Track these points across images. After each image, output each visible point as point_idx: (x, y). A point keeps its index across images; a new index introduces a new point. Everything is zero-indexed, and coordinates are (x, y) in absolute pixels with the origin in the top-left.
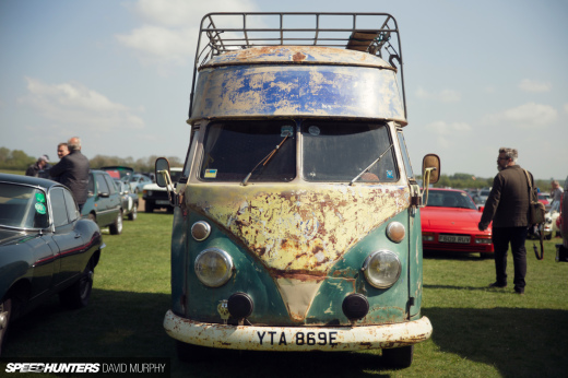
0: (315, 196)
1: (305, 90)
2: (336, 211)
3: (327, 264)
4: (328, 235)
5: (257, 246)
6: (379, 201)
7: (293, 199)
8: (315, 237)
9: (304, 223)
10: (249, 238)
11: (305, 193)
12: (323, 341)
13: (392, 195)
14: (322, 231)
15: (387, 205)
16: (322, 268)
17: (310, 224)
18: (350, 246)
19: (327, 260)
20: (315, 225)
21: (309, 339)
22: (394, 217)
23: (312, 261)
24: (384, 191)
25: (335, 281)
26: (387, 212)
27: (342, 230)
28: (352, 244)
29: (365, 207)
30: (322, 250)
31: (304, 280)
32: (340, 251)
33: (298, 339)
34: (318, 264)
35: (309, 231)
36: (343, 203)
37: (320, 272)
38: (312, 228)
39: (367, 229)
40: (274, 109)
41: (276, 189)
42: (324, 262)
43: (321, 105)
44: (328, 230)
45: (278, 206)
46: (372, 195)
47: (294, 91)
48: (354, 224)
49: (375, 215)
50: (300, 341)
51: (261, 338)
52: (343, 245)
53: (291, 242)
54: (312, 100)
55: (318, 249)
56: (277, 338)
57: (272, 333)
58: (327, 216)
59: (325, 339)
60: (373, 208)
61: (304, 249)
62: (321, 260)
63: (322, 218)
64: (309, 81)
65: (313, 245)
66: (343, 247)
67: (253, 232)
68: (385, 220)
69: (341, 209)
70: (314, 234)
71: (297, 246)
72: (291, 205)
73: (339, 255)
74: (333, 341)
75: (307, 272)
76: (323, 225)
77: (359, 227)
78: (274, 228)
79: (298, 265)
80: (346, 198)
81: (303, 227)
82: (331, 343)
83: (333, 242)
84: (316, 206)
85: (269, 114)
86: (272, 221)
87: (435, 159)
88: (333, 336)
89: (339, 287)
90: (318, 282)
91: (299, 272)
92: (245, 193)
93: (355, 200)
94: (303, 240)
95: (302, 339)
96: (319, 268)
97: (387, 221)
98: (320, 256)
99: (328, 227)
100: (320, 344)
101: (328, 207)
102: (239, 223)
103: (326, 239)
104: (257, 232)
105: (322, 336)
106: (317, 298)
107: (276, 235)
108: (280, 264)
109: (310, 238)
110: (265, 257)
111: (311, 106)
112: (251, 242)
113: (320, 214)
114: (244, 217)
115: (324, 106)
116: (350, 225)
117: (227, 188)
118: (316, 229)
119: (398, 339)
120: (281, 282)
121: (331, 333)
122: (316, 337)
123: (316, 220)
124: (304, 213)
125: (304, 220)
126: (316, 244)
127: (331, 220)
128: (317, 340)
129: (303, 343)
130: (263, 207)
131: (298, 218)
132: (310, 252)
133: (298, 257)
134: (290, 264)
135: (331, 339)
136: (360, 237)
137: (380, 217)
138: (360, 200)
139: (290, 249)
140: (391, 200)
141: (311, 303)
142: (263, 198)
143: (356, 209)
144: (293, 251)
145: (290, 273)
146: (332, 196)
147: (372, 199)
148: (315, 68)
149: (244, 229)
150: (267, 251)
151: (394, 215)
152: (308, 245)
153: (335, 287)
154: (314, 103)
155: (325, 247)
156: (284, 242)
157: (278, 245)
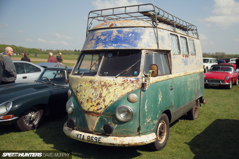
0: (100, 82)
1: (109, 39)
2: (107, 88)
3: (101, 110)
4: (103, 98)
5: (80, 101)
6: (126, 85)
7: (93, 83)
8: (98, 99)
9: (95, 93)
10: (78, 97)
11: (97, 81)
12: (96, 141)
13: (132, 82)
14: (101, 97)
15: (129, 87)
16: (99, 111)
17: (97, 93)
18: (110, 103)
19: (101, 108)
20: (99, 94)
21: (91, 139)
22: (132, 92)
23: (96, 109)
24: (129, 81)
25: (104, 117)
26: (129, 89)
27: (108, 96)
28: (111, 103)
29: (119, 87)
30: (100, 104)
31: (93, 115)
32: (106, 105)
33: (88, 138)
34: (98, 110)
35: (96, 96)
36: (110, 86)
37: (98, 113)
38: (97, 95)
39: (119, 96)
40: (96, 47)
41: (89, 79)
42: (100, 109)
43: (112, 44)
44: (103, 96)
45: (88, 86)
46: (123, 82)
47: (105, 40)
48: (113, 94)
49: (123, 91)
50: (88, 139)
51: (77, 136)
52: (108, 103)
53: (90, 100)
54: (110, 43)
55: (98, 104)
56: (82, 137)
57: (81, 135)
58: (104, 91)
59: (97, 140)
60: (123, 88)
61: (94, 103)
62: (99, 108)
63: (102, 91)
64: (112, 34)
65: (97, 102)
66: (108, 104)
67: (80, 95)
68: (128, 93)
69: (109, 88)
70: (98, 97)
71: (91, 102)
72: (92, 85)
73: (106, 107)
74: (99, 141)
75: (94, 113)
76: (101, 94)
77: (115, 95)
78: (86, 94)
79: (91, 110)
80: (112, 83)
81: (94, 94)
82: (99, 142)
83: (104, 101)
84: (100, 86)
85: (94, 49)
86: (86, 92)
87: (155, 66)
88: (100, 139)
89: (106, 119)
90: (98, 117)
91: (91, 112)
92: (80, 80)
93: (116, 84)
94: (94, 100)
95: (89, 139)
96: (98, 112)
97: (128, 94)
98: (99, 107)
99: (103, 95)
100: (95, 141)
101: (104, 87)
102: (77, 91)
103: (102, 100)
104: (81, 95)
105: (96, 139)
106: (98, 123)
107: (86, 97)
108: (86, 109)
109: (96, 99)
110: (82, 106)
111: (109, 45)
112: (79, 99)
113: (101, 89)
114: (78, 90)
115: (113, 45)
116: (112, 95)
117: (76, 78)
118: (98, 96)
119: (127, 143)
120: (86, 115)
121: (99, 138)
122: (94, 139)
123: (99, 92)
124: (95, 89)
125: (95, 92)
126: (98, 102)
127: (105, 92)
128: (94, 140)
129: (89, 140)
130: (84, 86)
131: (93, 91)
132: (95, 105)
133: (91, 106)
134: (89, 109)
135: (99, 140)
136: (115, 100)
137: (125, 92)
138: (118, 84)
139: (89, 103)
140: (132, 84)
141: (95, 125)
142: (84, 82)
143: (115, 88)
144: (90, 104)
145: (89, 112)
146: (107, 82)
147: (123, 84)
148: (116, 29)
149: (78, 94)
150: (83, 103)
151: (132, 91)
152: (95, 102)
153: (104, 119)
154: (110, 44)
155: (101, 103)
156: (88, 100)
157: (86, 101)
